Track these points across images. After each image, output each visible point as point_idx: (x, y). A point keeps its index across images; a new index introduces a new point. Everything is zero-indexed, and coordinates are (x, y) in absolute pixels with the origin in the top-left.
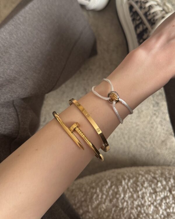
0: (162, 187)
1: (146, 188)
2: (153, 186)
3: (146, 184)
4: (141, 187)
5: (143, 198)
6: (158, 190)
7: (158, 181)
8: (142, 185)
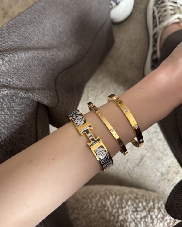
0: (142, 208)
1: (129, 206)
2: (135, 205)
3: (129, 203)
4: (125, 204)
5: (126, 214)
6: (139, 209)
7: (139, 202)
8: (127, 203)
